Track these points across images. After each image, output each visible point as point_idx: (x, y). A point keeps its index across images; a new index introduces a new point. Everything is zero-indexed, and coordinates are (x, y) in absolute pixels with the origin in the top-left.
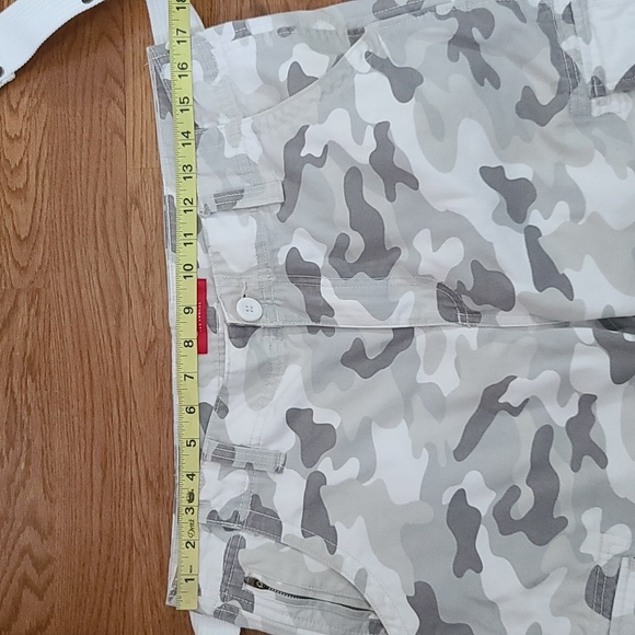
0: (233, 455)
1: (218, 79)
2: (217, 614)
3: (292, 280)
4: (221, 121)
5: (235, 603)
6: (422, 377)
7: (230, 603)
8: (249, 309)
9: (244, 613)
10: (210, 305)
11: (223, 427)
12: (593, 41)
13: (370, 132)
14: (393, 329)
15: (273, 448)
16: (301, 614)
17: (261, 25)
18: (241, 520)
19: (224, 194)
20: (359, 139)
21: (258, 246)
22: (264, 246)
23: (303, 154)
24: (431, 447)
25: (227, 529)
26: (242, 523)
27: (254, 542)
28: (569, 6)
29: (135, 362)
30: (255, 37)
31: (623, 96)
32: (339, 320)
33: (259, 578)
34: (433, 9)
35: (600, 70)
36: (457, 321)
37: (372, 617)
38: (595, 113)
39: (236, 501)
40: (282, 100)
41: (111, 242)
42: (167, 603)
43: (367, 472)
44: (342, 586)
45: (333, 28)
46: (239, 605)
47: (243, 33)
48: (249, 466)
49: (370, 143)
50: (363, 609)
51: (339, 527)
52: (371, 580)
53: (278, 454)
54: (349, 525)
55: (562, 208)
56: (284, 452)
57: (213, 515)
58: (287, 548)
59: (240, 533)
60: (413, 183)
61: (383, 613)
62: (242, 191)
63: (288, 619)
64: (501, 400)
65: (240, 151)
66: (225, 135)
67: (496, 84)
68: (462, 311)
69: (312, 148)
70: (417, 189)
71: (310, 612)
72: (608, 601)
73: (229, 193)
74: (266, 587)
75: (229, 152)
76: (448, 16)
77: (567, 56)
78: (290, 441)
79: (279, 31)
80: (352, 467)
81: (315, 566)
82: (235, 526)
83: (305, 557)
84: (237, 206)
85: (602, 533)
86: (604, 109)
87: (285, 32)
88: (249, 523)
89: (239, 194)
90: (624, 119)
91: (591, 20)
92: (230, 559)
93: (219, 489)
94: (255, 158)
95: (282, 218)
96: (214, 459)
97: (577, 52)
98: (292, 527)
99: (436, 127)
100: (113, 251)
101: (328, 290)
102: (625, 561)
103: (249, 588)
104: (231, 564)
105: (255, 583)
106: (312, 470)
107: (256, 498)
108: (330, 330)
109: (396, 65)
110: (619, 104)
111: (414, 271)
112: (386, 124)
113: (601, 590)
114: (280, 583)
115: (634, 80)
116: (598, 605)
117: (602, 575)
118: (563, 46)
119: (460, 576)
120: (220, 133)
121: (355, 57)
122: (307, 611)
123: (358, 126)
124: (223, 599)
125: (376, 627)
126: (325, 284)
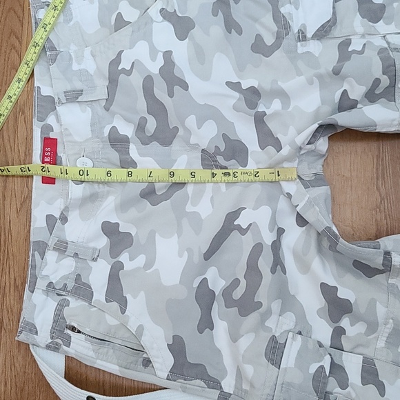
0: (66, 247)
1: (72, 23)
2: (48, 347)
3: (112, 146)
4: (71, 48)
5: (59, 341)
6: (189, 208)
7: (56, 340)
9: (64, 347)
10: (59, 155)
11: (63, 230)
12: (300, 8)
13: (160, 55)
15: (92, 245)
16: (101, 351)
18: (68, 289)
19: (70, 92)
21: (92, 125)
22: (95, 125)
23: (119, 68)
24: (189, 250)
25: (58, 295)
26: (69, 292)
27: (75, 303)
29: (14, 210)
31: (317, 42)
33: (76, 326)
35: (304, 26)
37: (145, 356)
38: (300, 51)
39: (66, 277)
40: (110, 34)
41: (5, 135)
42: (16, 338)
43: (149, 264)
44: (127, 335)
46: (61, 342)
48: (76, 255)
49: (160, 62)
50: (139, 350)
51: (129, 297)
52: (145, 332)
53: (94, 249)
54: (135, 296)
56: (99, 248)
57: (50, 285)
58: (96, 309)
59: (67, 298)
60: (185, 86)
61: (152, 354)
62: (82, 91)
63: (91, 353)
64: (235, 223)
65: (82, 67)
66: (73, 56)
67: (240, 32)
69: (125, 64)
70: (187, 90)
71: (106, 349)
72: (279, 358)
73: (74, 91)
74: (79, 332)
75: (75, 67)
77: (284, 17)
78: (103, 242)
80: (141, 260)
81: (112, 321)
82: (64, 293)
83: (107, 315)
84: (79, 100)
86: (305, 49)
88: (74, 291)
89: (80, 92)
90: (317, 56)
92: (58, 313)
93: (54, 268)
94: (91, 71)
95: (107, 109)
96: (55, 249)
97: (290, 14)
98: (99, 294)
99: (200, 56)
100: (6, 141)
101: (134, 152)
102: (291, 334)
103: (69, 332)
104: (59, 316)
105: (73, 329)
106: (116, 260)
107: (79, 275)
109: (180, 15)
110: (314, 47)
111: (187, 142)
112: (170, 52)
113: (275, 351)
114: (88, 330)
115: (323, 32)
116: (272, 360)
117: (276, 342)
118: (283, 10)
119: (201, 332)
120: (70, 55)
121: (154, 12)
122: (104, 349)
123: (153, 52)
124: (52, 338)
125: (147, 362)
126: (132, 148)
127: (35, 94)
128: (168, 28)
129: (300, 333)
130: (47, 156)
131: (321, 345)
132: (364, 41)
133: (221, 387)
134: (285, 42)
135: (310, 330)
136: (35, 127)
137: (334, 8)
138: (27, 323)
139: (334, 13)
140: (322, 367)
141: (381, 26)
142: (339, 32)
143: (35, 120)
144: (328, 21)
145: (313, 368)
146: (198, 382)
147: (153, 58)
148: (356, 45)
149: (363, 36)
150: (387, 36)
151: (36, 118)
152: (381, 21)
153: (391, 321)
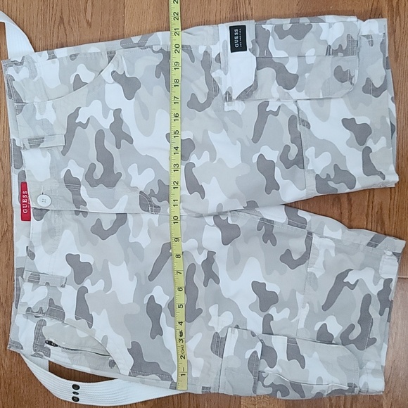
0: (39, 279)
1: (36, 79)
3: (67, 186)
4: (35, 100)
5: (41, 353)
6: (131, 239)
7: (38, 353)
8: (44, 201)
9: (46, 358)
11: (34, 264)
12: (229, 73)
13: (111, 113)
14: (117, 214)
15: (59, 274)
16: (75, 358)
17: (62, 53)
18: (44, 312)
19: (33, 139)
20: (106, 116)
21: (51, 168)
22: (54, 168)
23: (77, 122)
24: (138, 275)
25: (36, 317)
26: (44, 314)
27: (50, 323)
28: (219, 54)
30: (59, 59)
31: (241, 102)
32: (89, 208)
33: (53, 341)
34: (151, 47)
35: (230, 88)
36: (148, 211)
37: (110, 359)
38: (226, 109)
39: (41, 302)
40: (70, 93)
43: (108, 285)
44: (95, 344)
45: (99, 51)
46: (43, 354)
47: (53, 57)
48: (47, 284)
49: (111, 119)
50: (105, 355)
51: (94, 314)
52: (109, 341)
53: (62, 278)
54: (99, 313)
55: (206, 155)
56: (65, 277)
57: (29, 309)
58: (67, 326)
59: (43, 318)
60: (130, 141)
61: (115, 357)
62: (43, 138)
63: (68, 361)
65: (44, 117)
66: (37, 108)
68: (151, 206)
69: (81, 119)
70: (132, 143)
72: (222, 350)
73: (37, 139)
74: (57, 346)
75: (38, 117)
76: (158, 52)
77: (214, 80)
78: (67, 271)
79: (71, 56)
80: (101, 284)
81: (82, 334)
82: (41, 315)
83: (77, 330)
84: (41, 146)
85: (219, 316)
86: (231, 108)
87: (73, 57)
88: (49, 313)
89: (41, 140)
90: (240, 114)
91: (229, 63)
92: (38, 331)
93: (31, 295)
94: (52, 121)
95: (64, 154)
96: (29, 281)
97: (220, 79)
98: (70, 313)
99: (145, 113)
101: (84, 192)
102: (230, 329)
103: (48, 346)
104: (38, 334)
105: (50, 343)
106: (81, 286)
107: (51, 300)
108: (85, 213)
109: (128, 76)
110: (238, 106)
111: (128, 185)
112: (120, 110)
113: (218, 344)
114: (64, 343)
115: (246, 95)
116: (217, 352)
117: (219, 337)
118: (213, 75)
119: (153, 338)
120: (34, 107)
121: (107, 75)
122: (78, 356)
123: (105, 110)
124: (35, 351)
125: (113, 364)
126: (83, 189)
127: (12, 145)
128: (118, 89)
129: (237, 327)
130: (24, 198)
131: (254, 335)
132: (279, 104)
133: (172, 379)
134: (214, 102)
135: (245, 323)
136: (13, 174)
137: (255, 75)
138: (14, 342)
139: (256, 80)
140: (255, 352)
141: (294, 92)
142: (259, 96)
143: (12, 167)
144: (250, 87)
145: (248, 354)
146: (154, 376)
147: (105, 116)
148: (273, 107)
149: (279, 100)
150: (298, 101)
151: (13, 166)
152: (295, 88)
153: (307, 304)
